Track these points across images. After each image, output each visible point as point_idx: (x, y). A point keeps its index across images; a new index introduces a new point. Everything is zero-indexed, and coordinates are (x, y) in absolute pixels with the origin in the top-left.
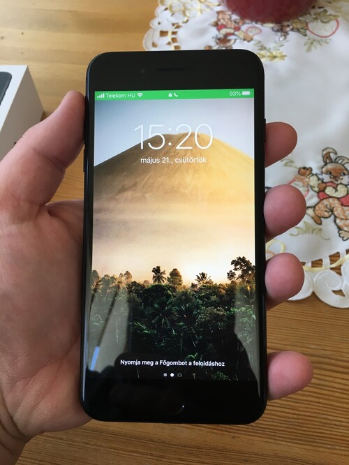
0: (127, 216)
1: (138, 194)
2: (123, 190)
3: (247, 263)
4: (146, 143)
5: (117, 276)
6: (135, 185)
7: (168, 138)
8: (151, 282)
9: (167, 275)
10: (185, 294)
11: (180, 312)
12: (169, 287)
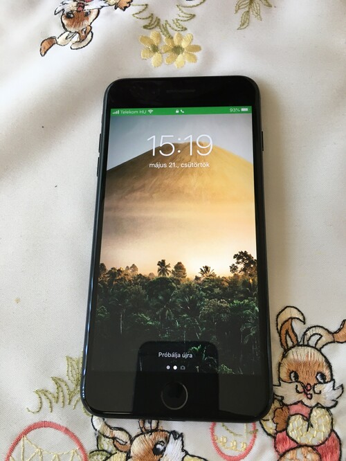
2: (133, 191)
3: (249, 257)
4: (157, 149)
5: (124, 268)
7: (177, 146)
8: (156, 274)
9: (172, 268)
10: (189, 286)
11: (184, 304)
12: (173, 280)
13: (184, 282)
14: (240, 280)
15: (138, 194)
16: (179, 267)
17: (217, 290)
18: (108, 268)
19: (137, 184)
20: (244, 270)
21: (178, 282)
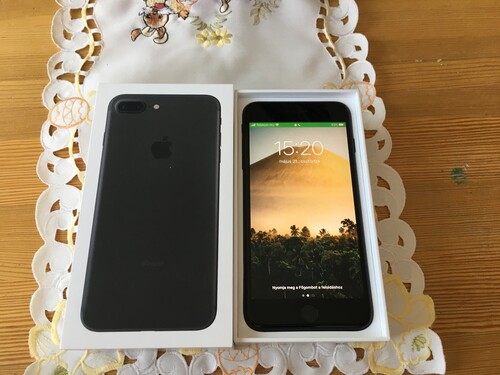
0: (272, 195)
1: (279, 181)
2: (269, 179)
3: (351, 223)
4: (282, 151)
5: (267, 231)
6: (276, 176)
7: (296, 149)
8: (290, 235)
9: (300, 231)
10: (313, 242)
11: (310, 254)
12: (302, 238)
13: (309, 239)
14: (346, 238)
15: (273, 181)
16: (305, 230)
17: (332, 245)
18: (257, 231)
19: (272, 174)
20: (348, 231)
21: (305, 240)
